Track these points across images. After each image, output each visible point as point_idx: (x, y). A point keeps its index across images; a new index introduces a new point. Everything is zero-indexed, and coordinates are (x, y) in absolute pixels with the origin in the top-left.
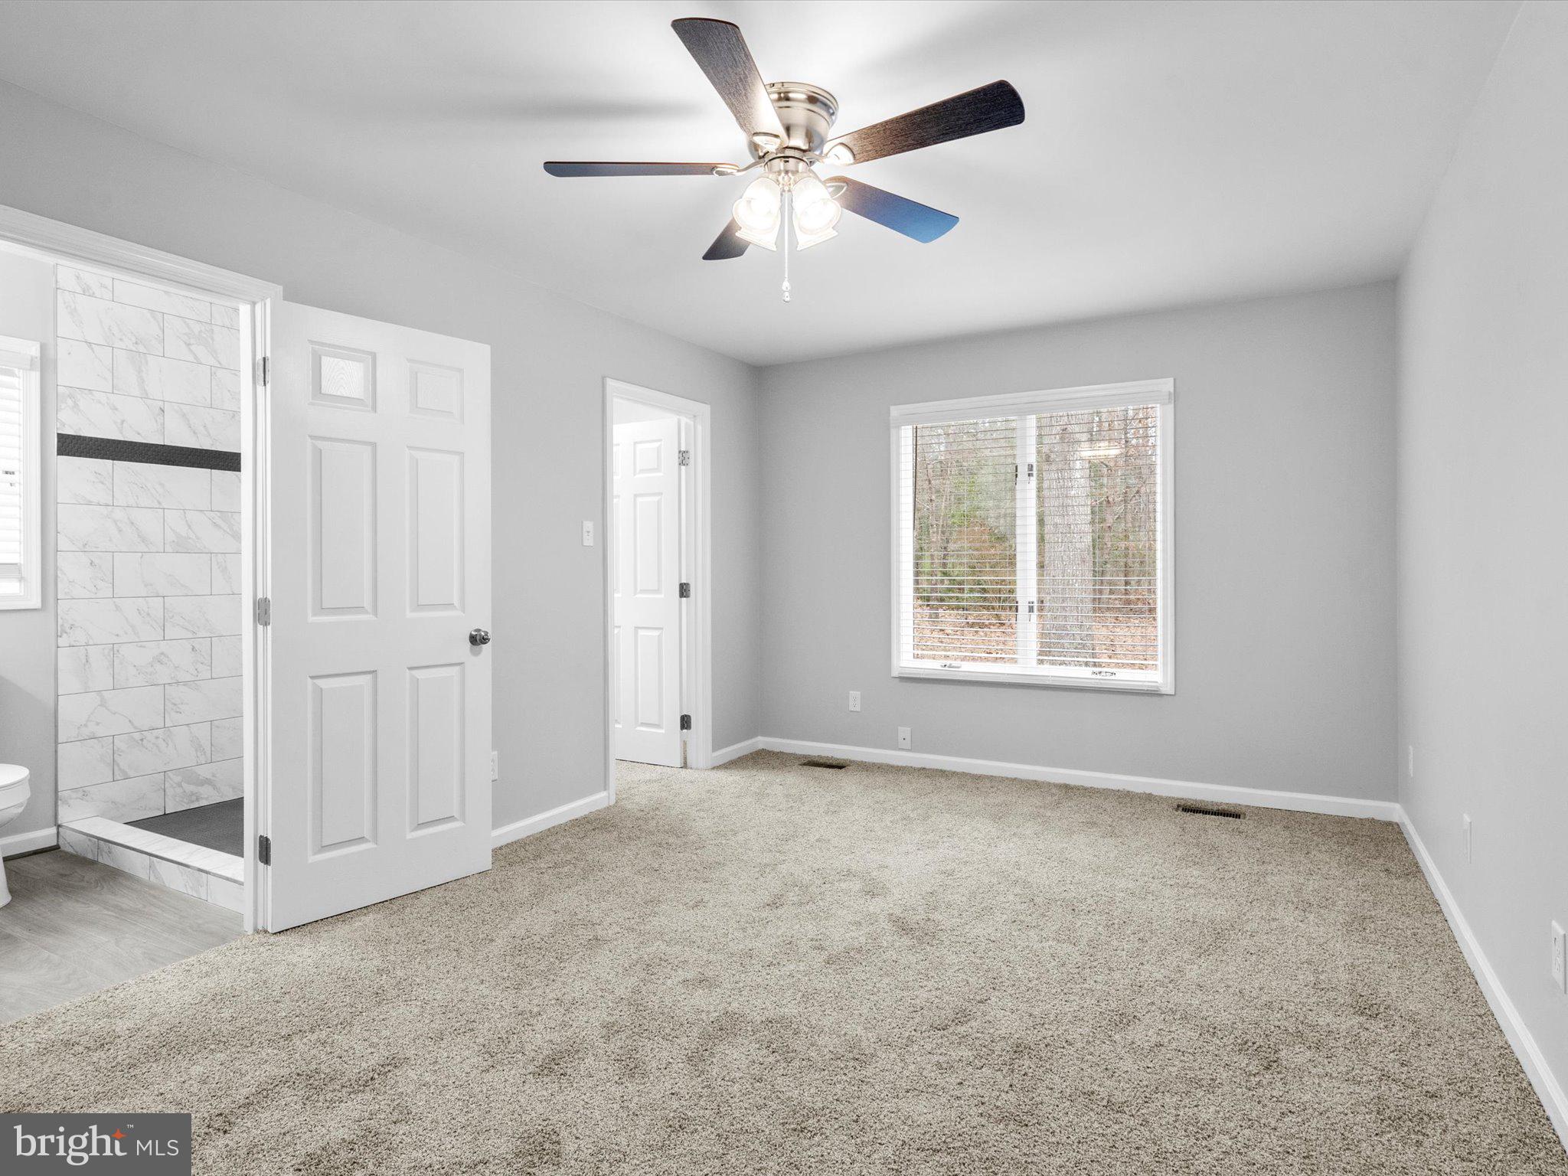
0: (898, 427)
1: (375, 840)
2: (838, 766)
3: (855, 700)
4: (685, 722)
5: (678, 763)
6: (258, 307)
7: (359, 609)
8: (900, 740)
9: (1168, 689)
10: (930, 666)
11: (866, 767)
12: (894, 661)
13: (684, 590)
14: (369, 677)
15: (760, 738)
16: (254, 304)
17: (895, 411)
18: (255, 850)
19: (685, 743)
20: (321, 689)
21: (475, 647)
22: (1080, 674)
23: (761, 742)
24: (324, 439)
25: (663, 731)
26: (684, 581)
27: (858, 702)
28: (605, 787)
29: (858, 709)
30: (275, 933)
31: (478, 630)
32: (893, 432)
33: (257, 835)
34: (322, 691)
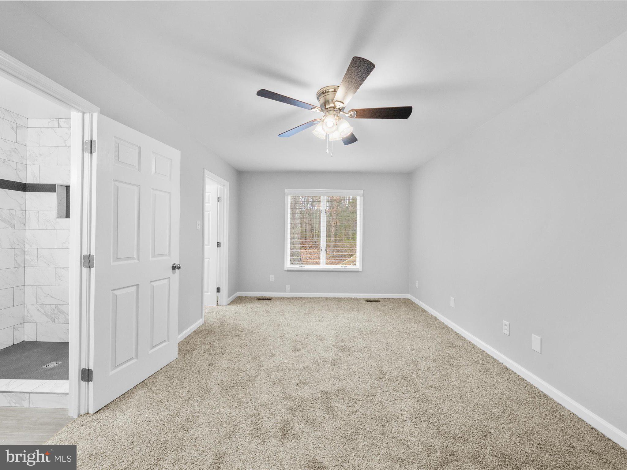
0: (287, 196)
1: (137, 358)
2: (269, 299)
3: (272, 278)
4: (218, 290)
5: (216, 304)
6: (87, 116)
7: (133, 258)
8: (287, 289)
9: (361, 270)
10: (296, 267)
11: (278, 299)
12: (285, 266)
13: (219, 245)
14: (135, 288)
15: (238, 293)
16: (84, 113)
17: (287, 191)
18: (79, 376)
19: (218, 297)
20: (116, 295)
21: (174, 271)
22: (339, 267)
23: (239, 294)
24: (120, 182)
25: (209, 294)
26: (218, 242)
27: (273, 278)
28: (201, 317)
29: (273, 281)
30: (94, 413)
31: (174, 264)
32: (286, 196)
33: (80, 369)
34: (116, 296)
